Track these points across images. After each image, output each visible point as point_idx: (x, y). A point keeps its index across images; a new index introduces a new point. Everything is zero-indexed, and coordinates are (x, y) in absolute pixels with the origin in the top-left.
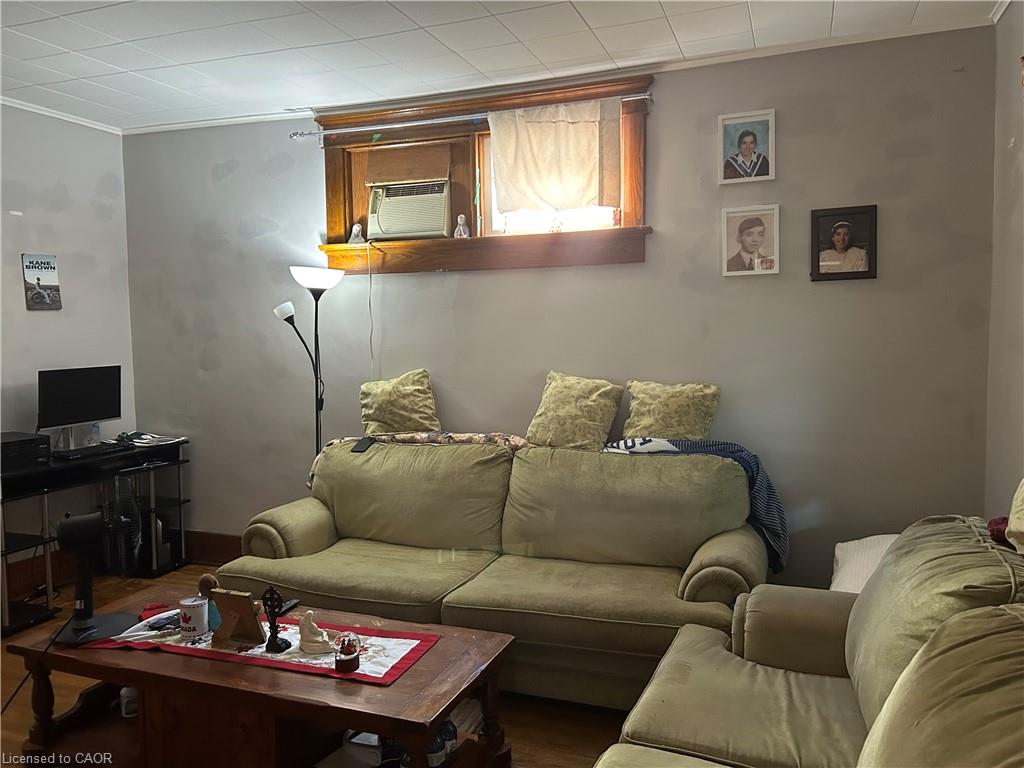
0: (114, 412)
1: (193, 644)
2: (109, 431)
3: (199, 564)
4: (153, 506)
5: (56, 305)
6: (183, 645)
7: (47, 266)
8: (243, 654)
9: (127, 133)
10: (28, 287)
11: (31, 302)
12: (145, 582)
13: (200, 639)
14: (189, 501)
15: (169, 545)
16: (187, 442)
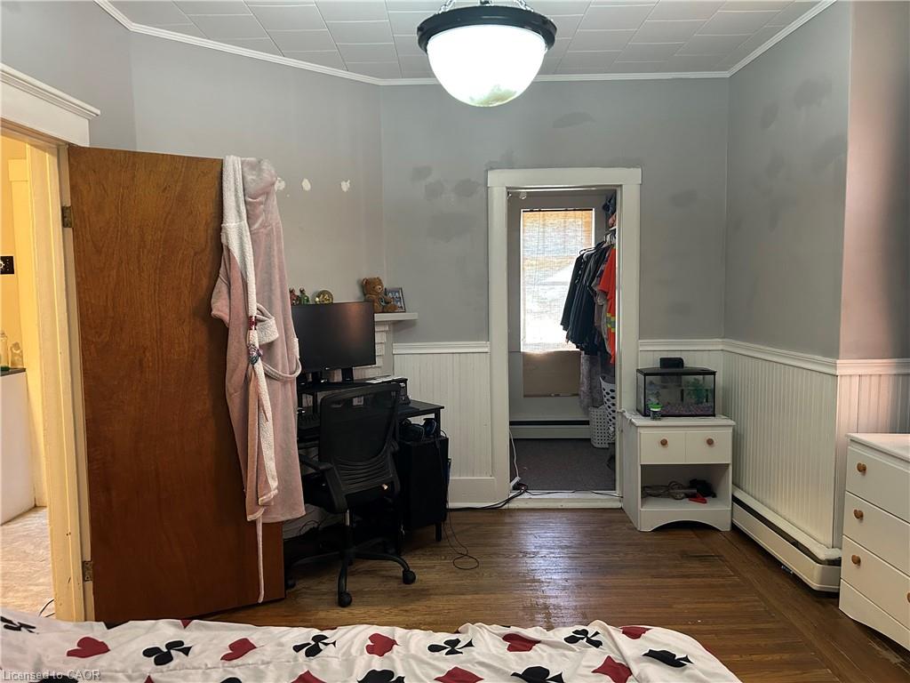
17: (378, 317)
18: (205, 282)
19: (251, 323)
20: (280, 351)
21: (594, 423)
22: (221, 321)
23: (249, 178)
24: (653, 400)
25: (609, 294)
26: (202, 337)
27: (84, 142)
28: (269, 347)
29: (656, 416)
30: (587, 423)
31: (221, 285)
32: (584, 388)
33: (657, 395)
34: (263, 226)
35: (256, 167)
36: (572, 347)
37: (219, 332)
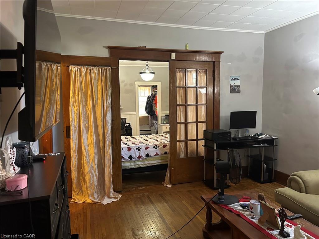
0: (254, 126)
1: (252, 218)
2: (252, 132)
3: (278, 183)
4: (263, 159)
5: (239, 91)
6: (248, 217)
7: (237, 79)
8: (268, 231)
9: (266, 32)
10: (231, 86)
11: (231, 91)
12: (258, 184)
13: (255, 218)
14: (276, 160)
15: (268, 173)
16: (277, 139)
21: (152, 130)
24: (164, 121)
25: (156, 104)
29: (165, 124)
30: (150, 130)
32: (150, 123)
33: (165, 121)
36: (147, 115)
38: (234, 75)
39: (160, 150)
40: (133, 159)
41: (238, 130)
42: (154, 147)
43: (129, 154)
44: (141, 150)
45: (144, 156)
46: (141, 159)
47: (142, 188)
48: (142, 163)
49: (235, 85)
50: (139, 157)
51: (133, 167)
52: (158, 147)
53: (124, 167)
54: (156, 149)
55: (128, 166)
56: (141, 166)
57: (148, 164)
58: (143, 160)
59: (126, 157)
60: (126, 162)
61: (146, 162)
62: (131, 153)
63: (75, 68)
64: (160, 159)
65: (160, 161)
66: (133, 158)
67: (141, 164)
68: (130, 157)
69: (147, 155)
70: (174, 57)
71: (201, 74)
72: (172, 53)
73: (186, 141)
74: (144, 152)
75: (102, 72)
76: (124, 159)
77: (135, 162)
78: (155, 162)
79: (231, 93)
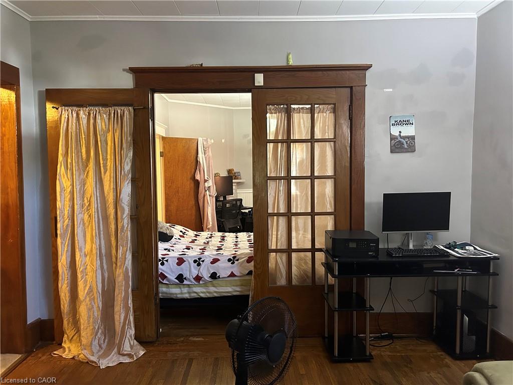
0: (445, 226)
2: (441, 240)
4: (459, 303)
5: (411, 149)
7: (408, 123)
10: (392, 138)
11: (393, 148)
12: (448, 360)
14: (496, 307)
15: (474, 338)
16: (499, 259)
17: (234, 181)
18: (193, 170)
19: (205, 181)
20: (212, 188)
22: (198, 180)
23: (205, 143)
26: (192, 185)
27: (164, 136)
28: (209, 187)
31: (198, 171)
34: (208, 156)
35: (206, 140)
37: (197, 183)
38: (399, 115)
39: (240, 266)
40: (185, 281)
41: (406, 234)
42: (229, 260)
43: (178, 270)
44: (203, 265)
45: (206, 276)
46: (201, 282)
47: (197, 339)
48: (204, 290)
49: (402, 135)
50: (198, 278)
51: (187, 296)
52: (237, 260)
53: (169, 295)
54: (232, 263)
55: (176, 294)
56: (202, 295)
57: (216, 292)
58: (206, 284)
59: (172, 277)
60: (173, 286)
61: (212, 289)
62: (182, 269)
63: (68, 111)
64: (239, 283)
65: (238, 289)
66: (185, 278)
67: (202, 292)
68: (180, 278)
69: (214, 276)
70: (259, 82)
71: (325, 114)
72: (256, 74)
73: (289, 251)
74: (208, 268)
75: (116, 116)
76: (169, 280)
77: (189, 287)
78: (229, 289)
79: (392, 152)
